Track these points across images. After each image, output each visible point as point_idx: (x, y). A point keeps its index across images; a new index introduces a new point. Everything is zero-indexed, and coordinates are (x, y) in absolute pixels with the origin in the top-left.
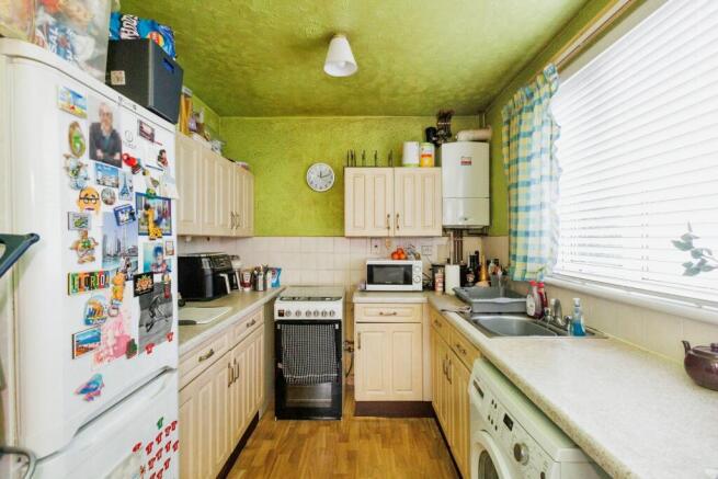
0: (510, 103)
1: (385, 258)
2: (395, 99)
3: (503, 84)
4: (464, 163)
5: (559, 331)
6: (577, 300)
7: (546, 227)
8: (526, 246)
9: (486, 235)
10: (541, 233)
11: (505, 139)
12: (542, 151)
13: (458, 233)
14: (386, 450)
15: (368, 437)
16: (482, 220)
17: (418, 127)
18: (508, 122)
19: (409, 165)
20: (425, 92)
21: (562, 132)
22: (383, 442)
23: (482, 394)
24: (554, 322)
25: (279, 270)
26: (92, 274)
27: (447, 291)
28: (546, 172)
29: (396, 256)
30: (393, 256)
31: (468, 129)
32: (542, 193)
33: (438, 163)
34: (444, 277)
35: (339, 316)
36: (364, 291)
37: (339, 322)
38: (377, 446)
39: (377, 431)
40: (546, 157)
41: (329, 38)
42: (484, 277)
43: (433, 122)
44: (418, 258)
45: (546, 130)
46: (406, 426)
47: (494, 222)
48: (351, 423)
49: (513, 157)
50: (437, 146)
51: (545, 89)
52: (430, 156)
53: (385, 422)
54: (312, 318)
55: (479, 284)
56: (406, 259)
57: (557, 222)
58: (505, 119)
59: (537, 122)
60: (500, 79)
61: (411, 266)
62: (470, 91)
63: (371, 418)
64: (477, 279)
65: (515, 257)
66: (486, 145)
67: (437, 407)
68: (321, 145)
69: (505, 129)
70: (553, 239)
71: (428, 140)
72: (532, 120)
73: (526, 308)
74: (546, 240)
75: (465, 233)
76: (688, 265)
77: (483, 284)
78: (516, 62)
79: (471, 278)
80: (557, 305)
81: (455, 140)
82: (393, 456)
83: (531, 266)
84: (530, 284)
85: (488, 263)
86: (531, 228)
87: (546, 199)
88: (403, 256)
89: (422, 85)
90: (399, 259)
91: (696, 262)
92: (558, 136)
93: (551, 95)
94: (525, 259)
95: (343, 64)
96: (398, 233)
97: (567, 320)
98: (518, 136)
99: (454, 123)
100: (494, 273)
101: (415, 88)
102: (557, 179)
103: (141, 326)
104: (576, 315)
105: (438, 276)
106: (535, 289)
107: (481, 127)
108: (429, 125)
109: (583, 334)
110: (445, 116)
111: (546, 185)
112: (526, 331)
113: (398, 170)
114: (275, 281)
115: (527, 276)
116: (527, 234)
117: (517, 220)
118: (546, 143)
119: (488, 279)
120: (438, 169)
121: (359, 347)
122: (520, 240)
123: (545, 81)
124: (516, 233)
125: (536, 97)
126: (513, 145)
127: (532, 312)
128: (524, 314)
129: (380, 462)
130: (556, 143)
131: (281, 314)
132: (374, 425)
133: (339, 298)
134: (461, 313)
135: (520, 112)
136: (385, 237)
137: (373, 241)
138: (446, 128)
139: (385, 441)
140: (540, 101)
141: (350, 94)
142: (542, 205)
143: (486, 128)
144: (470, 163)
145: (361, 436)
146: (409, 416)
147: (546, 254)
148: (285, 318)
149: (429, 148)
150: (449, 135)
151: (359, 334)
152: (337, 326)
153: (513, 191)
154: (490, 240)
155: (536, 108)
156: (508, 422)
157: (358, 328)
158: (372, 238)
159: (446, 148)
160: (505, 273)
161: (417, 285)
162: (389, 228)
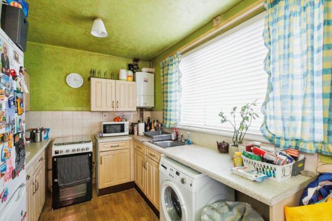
0: (164, 61)
1: (111, 121)
2: (117, 49)
3: (160, 53)
4: (145, 81)
5: (183, 144)
6: (189, 133)
7: (177, 108)
8: (170, 115)
9: (152, 110)
10: (176, 110)
11: (162, 74)
12: (176, 81)
13: (141, 110)
14: (117, 206)
15: (107, 203)
16: (151, 104)
17: (124, 63)
18: (163, 68)
19: (122, 80)
20: (131, 49)
21: (183, 75)
22: (115, 204)
23: (166, 168)
24: (181, 141)
25: (48, 130)
26: (3, 134)
27: (139, 134)
28: (177, 89)
29: (116, 120)
30: (114, 120)
31: (146, 67)
32: (176, 96)
33: (134, 80)
34: (138, 128)
35: (91, 150)
36: (102, 137)
37: (91, 153)
38: (113, 206)
39: (111, 199)
40: (177, 84)
41: (93, 18)
42: (153, 127)
43: (131, 62)
44: (126, 121)
45: (177, 74)
46: (123, 194)
47: (156, 105)
48: (97, 200)
49: (165, 81)
50: (134, 72)
51: (177, 59)
52: (131, 76)
53: (113, 195)
54: (76, 152)
55: (152, 130)
56: (121, 121)
57: (181, 107)
58: (162, 66)
59: (174, 70)
60: (160, 51)
61: (124, 124)
62: (149, 53)
63: (107, 195)
64: (151, 129)
65: (166, 119)
66: (153, 75)
67: (137, 182)
68: (75, 64)
69: (162, 70)
70: (179, 113)
71: (129, 69)
72: (172, 69)
73: (171, 137)
74: (177, 113)
75: (144, 110)
76: (222, 120)
77: (153, 130)
78: (166, 47)
79: (148, 128)
80: (182, 136)
81: (141, 71)
82: (121, 207)
83: (173, 122)
84: (173, 128)
85: (154, 122)
86: (172, 108)
87: (177, 98)
88: (120, 120)
89: (130, 47)
90: (118, 121)
91: (223, 119)
92: (181, 77)
93: (179, 62)
94: (170, 120)
95: (100, 32)
96: (117, 110)
97: (186, 140)
98: (167, 74)
99: (140, 64)
100: (158, 126)
101: (127, 47)
102: (181, 92)
103: (16, 161)
104: (189, 138)
105: (135, 128)
106: (174, 131)
107: (150, 67)
108: (130, 63)
109: (190, 144)
110: (136, 60)
111: (177, 93)
112: (172, 146)
113: (117, 81)
114: (45, 136)
115: (171, 126)
116: (171, 110)
117: (167, 106)
118: (177, 79)
119: (155, 128)
120: (134, 82)
121: (101, 163)
122: (168, 113)
123: (177, 57)
124: (167, 110)
125: (174, 61)
126: (165, 77)
127: (173, 139)
128: (171, 140)
129: (115, 211)
130: (181, 79)
131: (56, 152)
132: (109, 198)
133: (90, 141)
134: (149, 142)
135: (168, 65)
136: (112, 112)
137: (104, 113)
138: (137, 65)
139: (116, 203)
140: (175, 63)
141: (95, 43)
142: (176, 101)
143: (152, 68)
144: (147, 81)
145: (103, 204)
146: (124, 190)
147: (177, 118)
148: (59, 154)
149: (130, 73)
150: (138, 68)
151: (101, 157)
152: (90, 155)
153: (165, 94)
154: (154, 112)
155: (174, 65)
156: (177, 173)
157: (100, 154)
158: (103, 112)
159: (137, 74)
160: (161, 125)
161: (127, 132)
162: (113, 107)
